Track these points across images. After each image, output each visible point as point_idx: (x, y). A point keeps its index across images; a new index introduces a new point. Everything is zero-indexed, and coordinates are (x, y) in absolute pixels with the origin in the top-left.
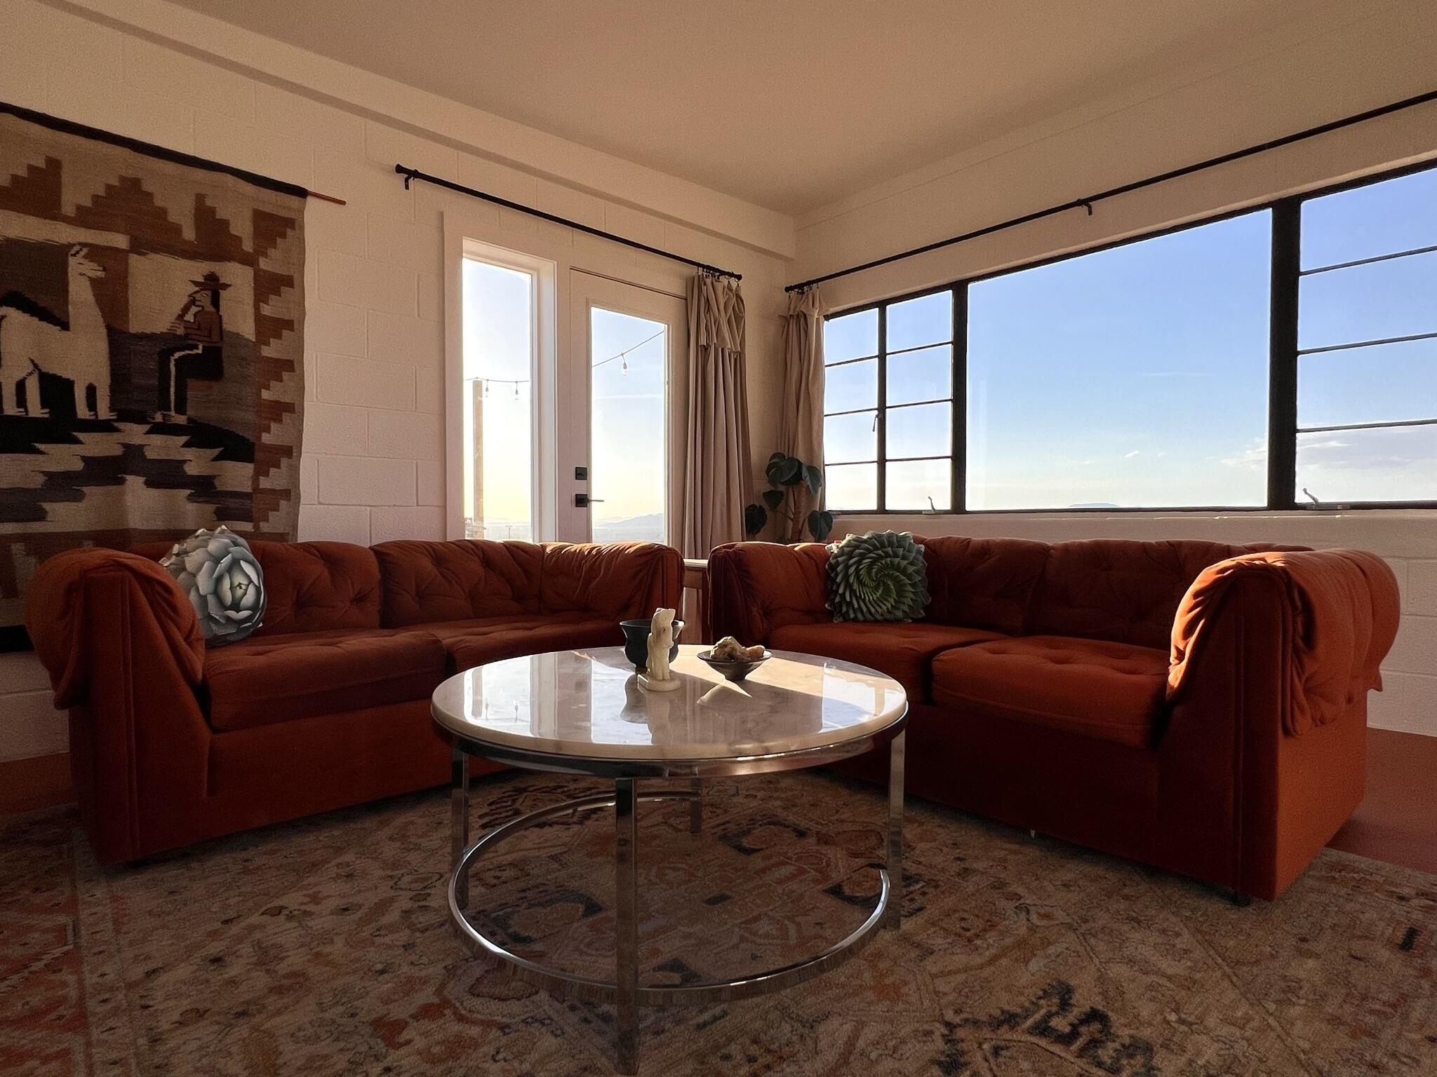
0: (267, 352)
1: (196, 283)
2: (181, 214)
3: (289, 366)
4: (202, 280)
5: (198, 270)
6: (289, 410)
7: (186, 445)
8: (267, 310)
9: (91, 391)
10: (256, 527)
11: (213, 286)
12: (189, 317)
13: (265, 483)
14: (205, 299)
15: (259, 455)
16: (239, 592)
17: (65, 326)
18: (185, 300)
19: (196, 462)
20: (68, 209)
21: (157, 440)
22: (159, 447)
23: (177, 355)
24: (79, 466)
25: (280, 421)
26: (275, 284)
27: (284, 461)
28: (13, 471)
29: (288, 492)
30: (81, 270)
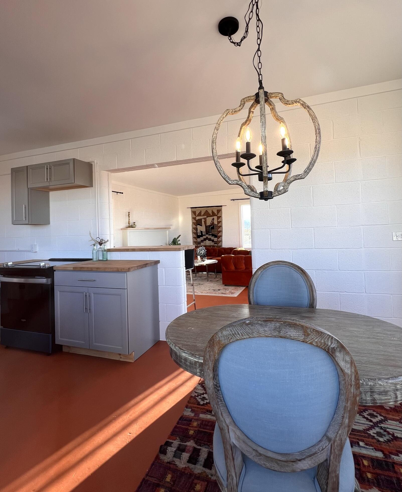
0: (218, 225)
2: (211, 213)
3: (221, 226)
5: (212, 218)
6: (221, 231)
7: (212, 236)
8: (218, 220)
9: (204, 232)
10: (218, 245)
11: (213, 219)
12: (211, 223)
13: (218, 240)
14: (213, 221)
15: (218, 237)
17: (202, 226)
18: (211, 221)
19: (212, 238)
20: (202, 215)
22: (209, 237)
23: (210, 227)
24: (203, 239)
25: (220, 233)
26: (219, 217)
27: (221, 237)
28: (199, 240)
29: (221, 241)
30: (203, 220)
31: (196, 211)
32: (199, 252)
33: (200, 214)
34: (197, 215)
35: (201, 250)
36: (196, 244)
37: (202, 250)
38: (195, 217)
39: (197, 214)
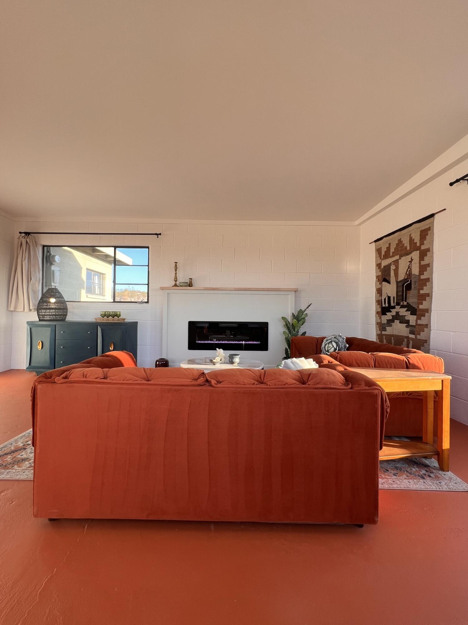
0: (422, 277)
1: (409, 262)
2: (407, 244)
3: (429, 280)
4: (410, 260)
5: (409, 257)
7: (406, 311)
8: (423, 263)
10: (416, 337)
12: (408, 273)
13: (419, 322)
14: (410, 265)
15: (418, 313)
17: (390, 284)
18: (407, 268)
19: (408, 316)
20: (391, 254)
21: (401, 310)
23: (405, 285)
24: (391, 318)
26: (425, 253)
27: (426, 314)
28: (385, 319)
29: (427, 325)
30: (393, 268)
31: (382, 247)
33: (387, 253)
34: (383, 257)
36: (380, 330)
38: (380, 261)
39: (384, 253)
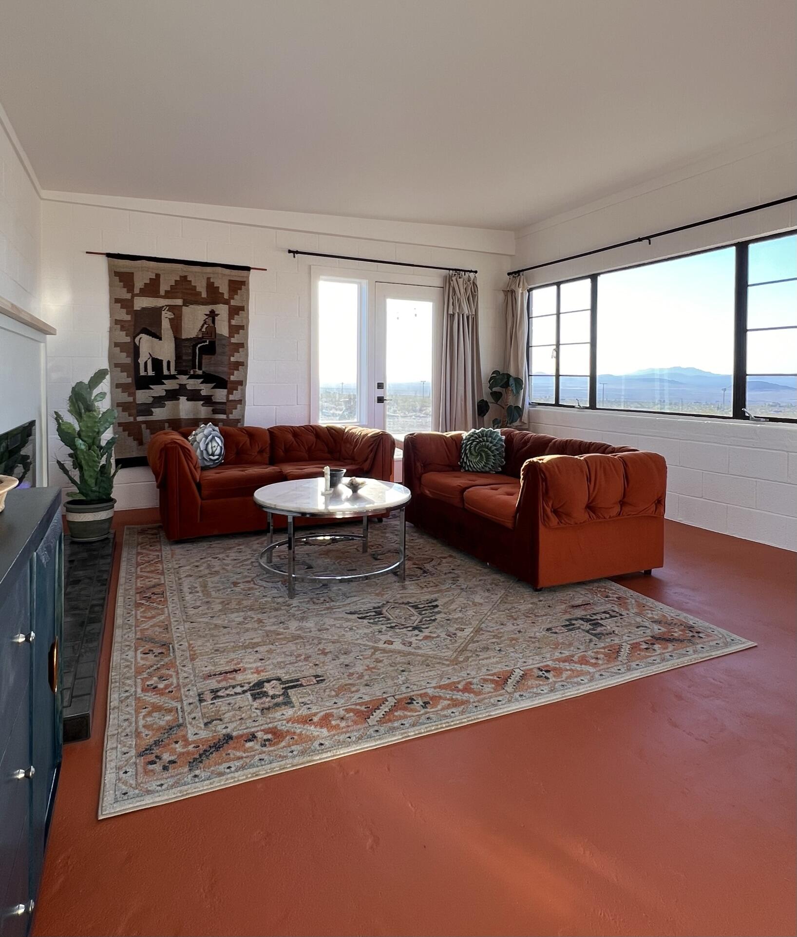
0: (233, 340)
1: (206, 315)
2: (202, 289)
3: (242, 345)
4: (208, 313)
5: (207, 309)
6: (241, 365)
7: (202, 383)
8: (233, 322)
9: (169, 363)
10: (228, 417)
11: (213, 315)
12: (204, 330)
13: (231, 397)
14: (210, 321)
15: (229, 386)
16: (214, 449)
17: (160, 339)
18: (203, 322)
19: (205, 390)
20: (162, 293)
21: (192, 381)
22: (192, 384)
23: (199, 346)
24: (164, 394)
25: (238, 370)
26: (237, 311)
27: (239, 387)
28: (143, 396)
29: (241, 401)
30: (166, 316)
31: (133, 273)
32: (206, 449)
33: (151, 289)
34: (137, 291)
35: (211, 441)
36: (130, 416)
37: (213, 438)
38: (129, 296)
39: (139, 284)
